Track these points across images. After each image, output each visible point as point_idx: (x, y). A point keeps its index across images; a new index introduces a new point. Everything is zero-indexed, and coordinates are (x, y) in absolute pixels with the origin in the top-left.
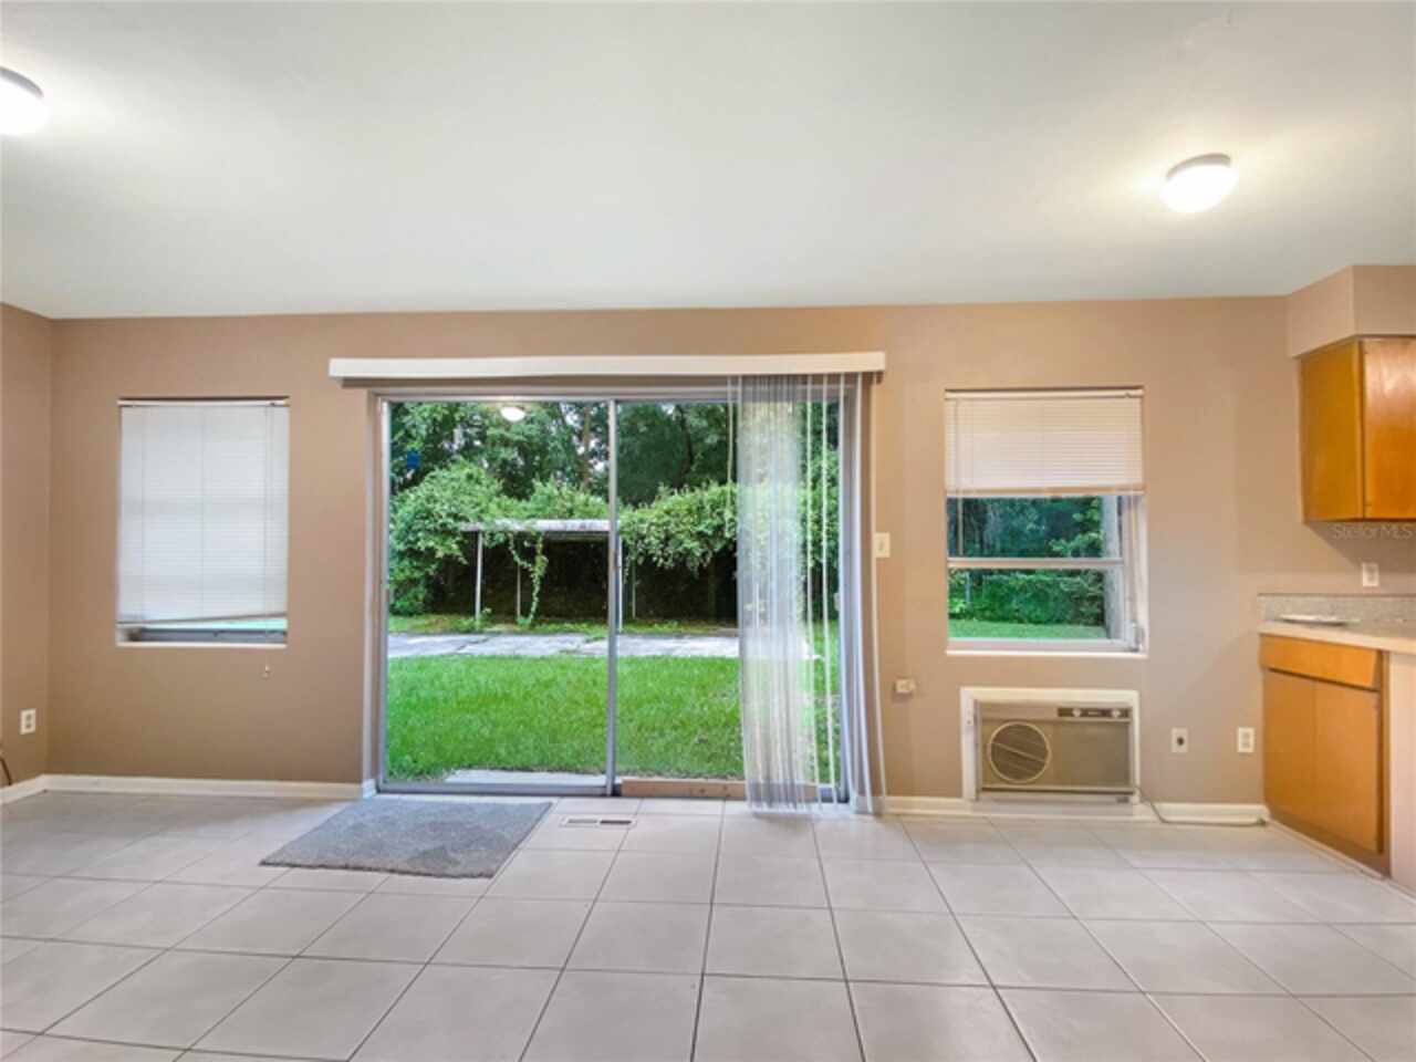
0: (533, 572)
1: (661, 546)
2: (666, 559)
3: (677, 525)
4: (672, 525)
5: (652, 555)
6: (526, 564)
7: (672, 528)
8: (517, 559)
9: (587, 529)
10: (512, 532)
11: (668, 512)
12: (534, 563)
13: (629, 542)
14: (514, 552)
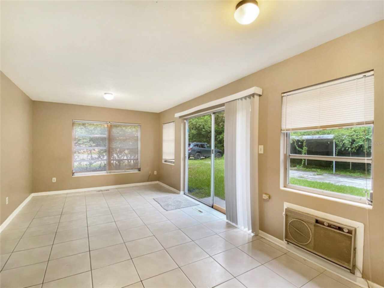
0: (302, 152)
1: (350, 144)
2: (352, 149)
3: (357, 136)
4: (355, 136)
5: (347, 147)
6: (300, 149)
7: (355, 137)
8: (297, 148)
9: (321, 138)
10: (295, 140)
11: (355, 131)
12: (302, 149)
13: (337, 142)
14: (296, 146)
